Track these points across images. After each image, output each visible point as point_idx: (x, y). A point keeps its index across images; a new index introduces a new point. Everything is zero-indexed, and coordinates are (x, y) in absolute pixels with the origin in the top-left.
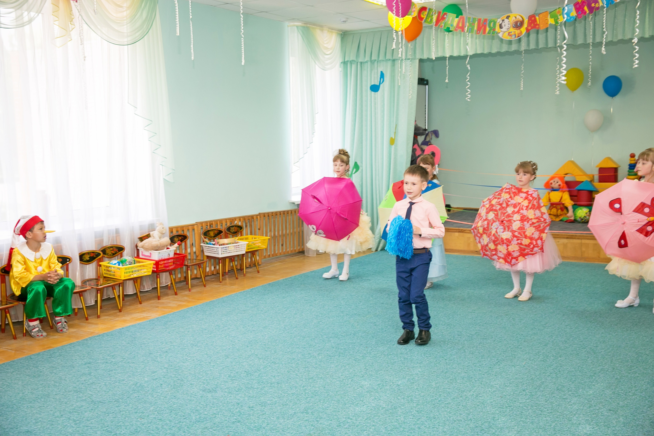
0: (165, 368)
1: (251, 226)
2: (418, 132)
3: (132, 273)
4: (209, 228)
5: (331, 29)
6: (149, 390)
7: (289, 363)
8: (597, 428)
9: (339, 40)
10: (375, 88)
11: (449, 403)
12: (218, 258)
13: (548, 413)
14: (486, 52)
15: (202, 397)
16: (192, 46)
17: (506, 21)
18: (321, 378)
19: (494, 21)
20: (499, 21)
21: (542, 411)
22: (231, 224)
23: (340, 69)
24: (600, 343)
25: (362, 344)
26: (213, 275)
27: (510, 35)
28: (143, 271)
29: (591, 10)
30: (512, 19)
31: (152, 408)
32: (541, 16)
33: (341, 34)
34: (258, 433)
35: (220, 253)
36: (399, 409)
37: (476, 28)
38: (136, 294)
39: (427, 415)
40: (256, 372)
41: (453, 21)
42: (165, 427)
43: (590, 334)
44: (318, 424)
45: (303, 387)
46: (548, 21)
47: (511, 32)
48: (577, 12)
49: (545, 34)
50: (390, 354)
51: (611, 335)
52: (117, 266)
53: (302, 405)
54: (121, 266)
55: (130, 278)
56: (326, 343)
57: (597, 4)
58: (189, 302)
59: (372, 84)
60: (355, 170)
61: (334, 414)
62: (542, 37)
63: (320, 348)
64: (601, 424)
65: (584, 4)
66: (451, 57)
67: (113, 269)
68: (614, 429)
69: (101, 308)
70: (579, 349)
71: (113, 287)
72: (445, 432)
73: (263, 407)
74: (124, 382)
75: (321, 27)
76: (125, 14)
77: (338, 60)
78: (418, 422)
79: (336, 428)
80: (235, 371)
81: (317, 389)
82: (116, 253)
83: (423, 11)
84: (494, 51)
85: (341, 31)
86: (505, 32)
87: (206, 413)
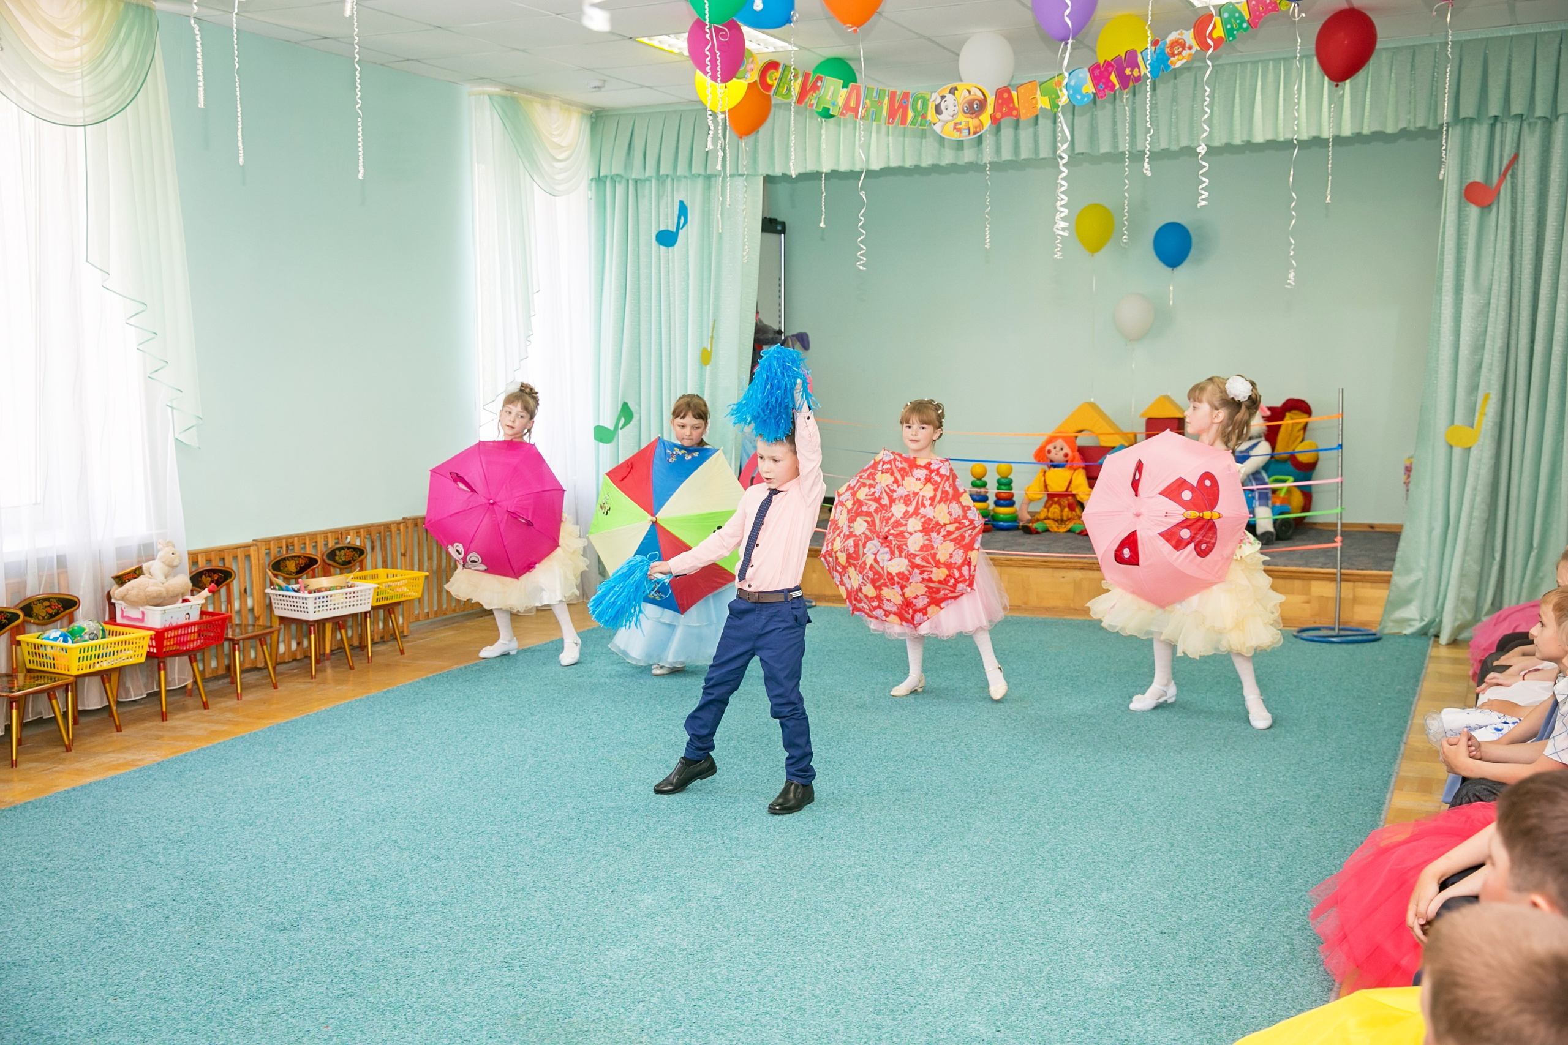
0: (175, 878)
1: (384, 547)
2: (763, 337)
3: (96, 660)
4: (285, 552)
5: (568, 104)
6: (135, 932)
7: (472, 857)
8: (1135, 972)
9: (586, 127)
10: (667, 238)
11: (828, 934)
12: (307, 622)
13: (1037, 945)
14: (908, 164)
15: (264, 942)
16: (239, 133)
17: (949, 97)
18: (544, 888)
19: (923, 98)
20: (935, 98)
21: (1023, 943)
22: (336, 543)
23: (591, 194)
24: (1146, 791)
25: (636, 810)
26: (295, 660)
27: (959, 130)
28: (123, 655)
29: (1125, 81)
30: (962, 95)
31: (143, 974)
32: (1022, 90)
33: (591, 116)
34: (396, 1018)
35: (311, 609)
36: (717, 950)
37: (885, 112)
38: (108, 708)
39: (779, 962)
40: (393, 879)
41: (835, 94)
42: (174, 1014)
43: (1127, 772)
44: (535, 993)
45: (503, 909)
46: (1037, 103)
47: (960, 124)
48: (1096, 85)
49: (1031, 130)
50: (699, 831)
51: (1168, 775)
52: (60, 643)
53: (499, 951)
54: (69, 644)
55: (92, 670)
56: (555, 810)
57: (1136, 70)
58: (236, 724)
59: (662, 229)
60: (623, 420)
61: (572, 967)
62: (1025, 135)
63: (541, 822)
64: (1145, 963)
65: (1110, 69)
66: (834, 174)
67: (49, 650)
68: (1169, 971)
69: (20, 742)
70: (1104, 807)
71: (50, 693)
72: (816, 997)
73: (410, 959)
74: (76, 915)
75: (545, 97)
76: (77, 52)
77: (586, 173)
78: (759, 978)
79: (577, 998)
80: (343, 879)
81: (535, 913)
82: (57, 614)
83: (771, 71)
84: (925, 163)
85: (591, 108)
86: (947, 122)
87: (273, 978)
